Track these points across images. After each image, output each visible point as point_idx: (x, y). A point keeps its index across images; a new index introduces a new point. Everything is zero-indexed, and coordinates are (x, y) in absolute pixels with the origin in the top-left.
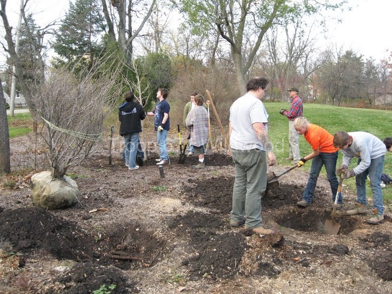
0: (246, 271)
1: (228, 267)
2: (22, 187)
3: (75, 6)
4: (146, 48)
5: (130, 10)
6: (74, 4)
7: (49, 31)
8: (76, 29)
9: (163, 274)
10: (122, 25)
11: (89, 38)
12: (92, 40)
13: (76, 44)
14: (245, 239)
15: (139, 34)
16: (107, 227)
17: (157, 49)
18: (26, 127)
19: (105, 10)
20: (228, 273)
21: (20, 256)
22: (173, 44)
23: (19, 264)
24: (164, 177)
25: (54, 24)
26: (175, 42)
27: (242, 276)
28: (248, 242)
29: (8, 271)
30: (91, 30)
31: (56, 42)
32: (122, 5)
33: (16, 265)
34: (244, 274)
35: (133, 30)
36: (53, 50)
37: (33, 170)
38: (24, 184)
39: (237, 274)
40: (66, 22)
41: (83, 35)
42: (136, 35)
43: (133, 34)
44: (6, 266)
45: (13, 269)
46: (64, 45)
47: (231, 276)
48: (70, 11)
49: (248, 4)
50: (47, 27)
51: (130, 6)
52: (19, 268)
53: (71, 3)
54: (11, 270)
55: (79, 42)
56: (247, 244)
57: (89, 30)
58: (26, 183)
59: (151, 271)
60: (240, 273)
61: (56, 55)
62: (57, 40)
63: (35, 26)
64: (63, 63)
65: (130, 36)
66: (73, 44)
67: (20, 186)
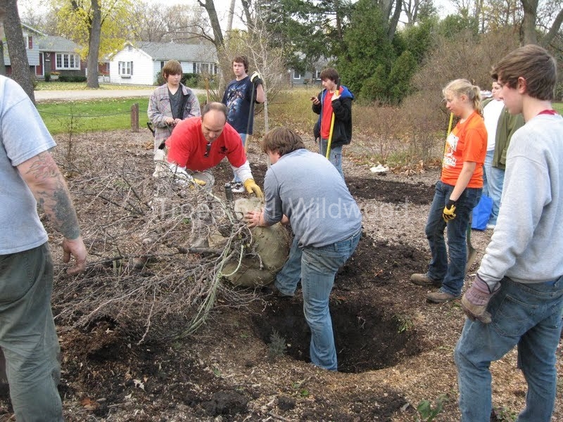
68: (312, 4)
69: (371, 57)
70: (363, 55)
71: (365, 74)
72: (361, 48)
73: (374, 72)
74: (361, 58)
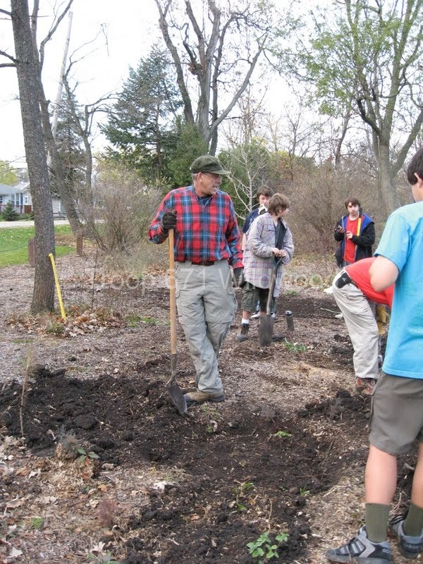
2: (74, 335)
3: (138, 74)
4: (230, 139)
5: (215, 81)
6: (135, 70)
7: (103, 107)
8: (137, 107)
9: (352, 508)
10: (203, 101)
11: (156, 120)
12: (159, 122)
13: (136, 128)
15: (228, 115)
16: (224, 409)
17: (246, 141)
18: (65, 245)
19: (180, 79)
21: (94, 459)
22: (270, 135)
23: (92, 474)
24: (293, 330)
25: (108, 98)
26: (272, 131)
29: (74, 484)
30: (158, 108)
31: (108, 125)
32: (205, 72)
33: (87, 475)
35: (219, 110)
36: (104, 136)
37: (88, 308)
38: (76, 329)
40: (123, 95)
41: (146, 115)
42: (224, 116)
43: (219, 116)
44: (69, 475)
45: (82, 481)
46: (119, 129)
48: (130, 80)
49: (401, 71)
50: (98, 102)
51: (217, 74)
52: (93, 481)
53: (131, 69)
54: (78, 483)
55: (141, 125)
57: (156, 108)
58: (79, 328)
59: (328, 502)
61: (108, 143)
62: (110, 122)
63: (77, 104)
64: (117, 156)
65: (215, 118)
66: (133, 128)
67: (71, 333)
68: (130, 134)
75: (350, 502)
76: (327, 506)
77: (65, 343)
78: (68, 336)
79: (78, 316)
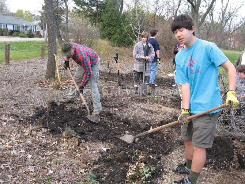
0: (236, 165)
1: (224, 161)
2: (64, 89)
4: (128, 6)
9: (179, 161)
14: (233, 142)
17: (135, 7)
20: (225, 166)
21: (78, 138)
22: (145, 5)
23: (78, 144)
27: (234, 168)
28: (236, 145)
29: (71, 148)
33: (76, 144)
34: (235, 167)
36: (74, 2)
37: (69, 78)
38: (65, 86)
39: (231, 167)
44: (68, 144)
45: (74, 147)
47: (227, 168)
52: (78, 147)
54: (72, 147)
56: (235, 146)
59: (169, 158)
60: (232, 167)
61: (75, 6)
64: (79, 11)
67: (63, 88)
68: (85, 2)
69: (114, 26)
70: (110, 25)
71: (112, 33)
72: (109, 22)
73: (116, 32)
74: (110, 26)
75: (178, 159)
76: (169, 160)
77: (61, 92)
78: (62, 89)
79: (65, 81)
